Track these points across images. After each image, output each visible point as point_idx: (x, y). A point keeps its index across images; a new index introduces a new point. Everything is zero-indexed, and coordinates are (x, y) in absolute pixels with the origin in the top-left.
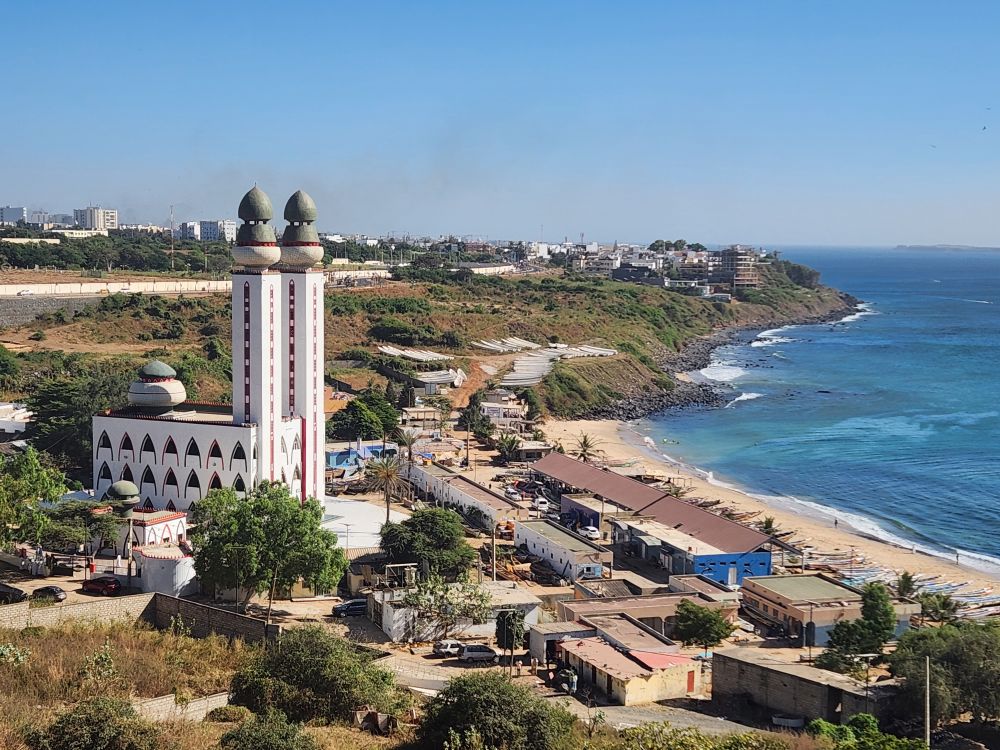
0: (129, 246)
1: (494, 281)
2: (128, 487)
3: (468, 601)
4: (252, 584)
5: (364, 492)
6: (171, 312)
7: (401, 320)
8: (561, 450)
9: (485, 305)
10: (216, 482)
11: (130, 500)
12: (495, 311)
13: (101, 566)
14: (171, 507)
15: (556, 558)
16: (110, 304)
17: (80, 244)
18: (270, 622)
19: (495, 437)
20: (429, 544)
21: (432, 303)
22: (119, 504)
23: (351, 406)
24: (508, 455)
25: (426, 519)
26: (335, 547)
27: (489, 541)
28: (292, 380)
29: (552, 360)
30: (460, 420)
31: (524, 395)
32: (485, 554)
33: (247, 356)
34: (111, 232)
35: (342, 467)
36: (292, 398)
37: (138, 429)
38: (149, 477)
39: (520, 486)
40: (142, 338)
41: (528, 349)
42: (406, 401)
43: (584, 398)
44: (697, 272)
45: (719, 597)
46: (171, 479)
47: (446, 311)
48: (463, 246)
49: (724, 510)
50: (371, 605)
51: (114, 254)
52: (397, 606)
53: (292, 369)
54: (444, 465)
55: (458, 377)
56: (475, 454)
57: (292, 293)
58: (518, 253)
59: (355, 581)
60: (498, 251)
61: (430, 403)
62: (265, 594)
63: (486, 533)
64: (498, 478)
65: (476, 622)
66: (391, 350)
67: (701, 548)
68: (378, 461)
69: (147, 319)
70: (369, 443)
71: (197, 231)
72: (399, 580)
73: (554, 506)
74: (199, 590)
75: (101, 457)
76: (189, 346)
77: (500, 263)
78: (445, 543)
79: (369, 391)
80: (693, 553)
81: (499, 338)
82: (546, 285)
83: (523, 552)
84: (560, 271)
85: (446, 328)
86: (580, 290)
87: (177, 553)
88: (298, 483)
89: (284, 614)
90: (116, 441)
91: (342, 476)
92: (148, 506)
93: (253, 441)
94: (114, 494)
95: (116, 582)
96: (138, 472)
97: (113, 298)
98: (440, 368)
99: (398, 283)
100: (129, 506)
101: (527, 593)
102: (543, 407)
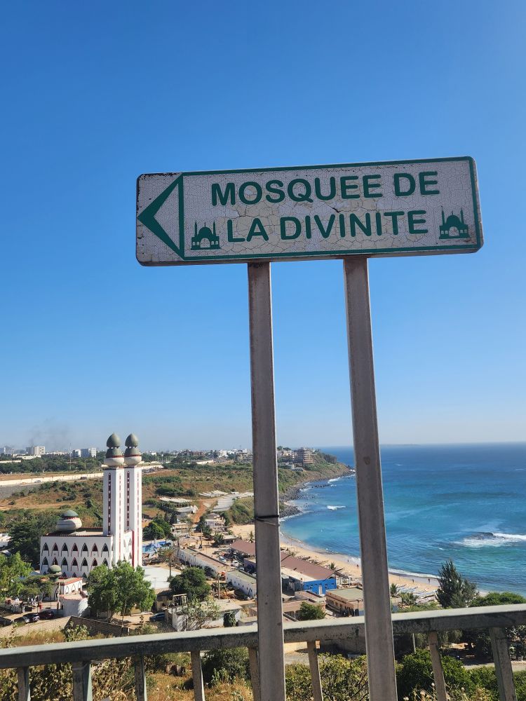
0: (51, 461)
1: (206, 467)
2: (57, 568)
3: (210, 610)
4: (113, 609)
5: (158, 563)
6: (71, 489)
7: (170, 486)
8: (241, 538)
9: (204, 477)
10: (95, 563)
11: (57, 574)
12: (208, 480)
13: (45, 606)
14: (75, 576)
15: (245, 587)
16: (44, 487)
17: (29, 461)
18: (123, 626)
19: (212, 535)
20: (191, 585)
21: (181, 478)
22: (53, 575)
23: (151, 525)
24: (219, 542)
25: (189, 573)
26: (150, 588)
27: (215, 582)
28: (128, 514)
29: (234, 499)
30: (197, 528)
31: (223, 515)
32: (214, 587)
33: (109, 505)
34: (42, 456)
35: (147, 553)
36: (128, 522)
37: (60, 541)
38: (65, 563)
39: (225, 556)
40: (58, 500)
41: (223, 495)
42: (173, 521)
43: (248, 515)
44: (288, 459)
45: (317, 600)
46: (75, 563)
47: (188, 480)
48: (192, 453)
49: (313, 561)
50: (167, 614)
51: (45, 465)
52: (179, 614)
53: (128, 510)
54: (192, 548)
55: (195, 509)
56: (205, 543)
57: (128, 476)
58: (215, 455)
59: (159, 604)
60: (206, 455)
61: (183, 521)
62: (120, 613)
63: (214, 578)
64: (215, 553)
65: (214, 619)
66: (165, 499)
67: (306, 579)
68: (163, 548)
69: (61, 492)
70: (159, 541)
71: (80, 453)
72: (179, 602)
73: (241, 564)
74: (89, 614)
75: (44, 555)
76: (80, 502)
77: (208, 459)
78: (197, 583)
79: (157, 518)
80: (303, 581)
81: (210, 491)
82: (227, 468)
83: (230, 585)
84: (232, 461)
85: (188, 488)
86: (242, 469)
87: (79, 597)
88: (131, 560)
89: (128, 622)
90: (51, 547)
91: (148, 557)
92: (64, 576)
93: (112, 543)
94: (51, 571)
95: (52, 612)
96: (60, 560)
97: (46, 484)
98: (186, 506)
99: (167, 470)
100: (57, 577)
101: (234, 605)
102: (231, 520)
